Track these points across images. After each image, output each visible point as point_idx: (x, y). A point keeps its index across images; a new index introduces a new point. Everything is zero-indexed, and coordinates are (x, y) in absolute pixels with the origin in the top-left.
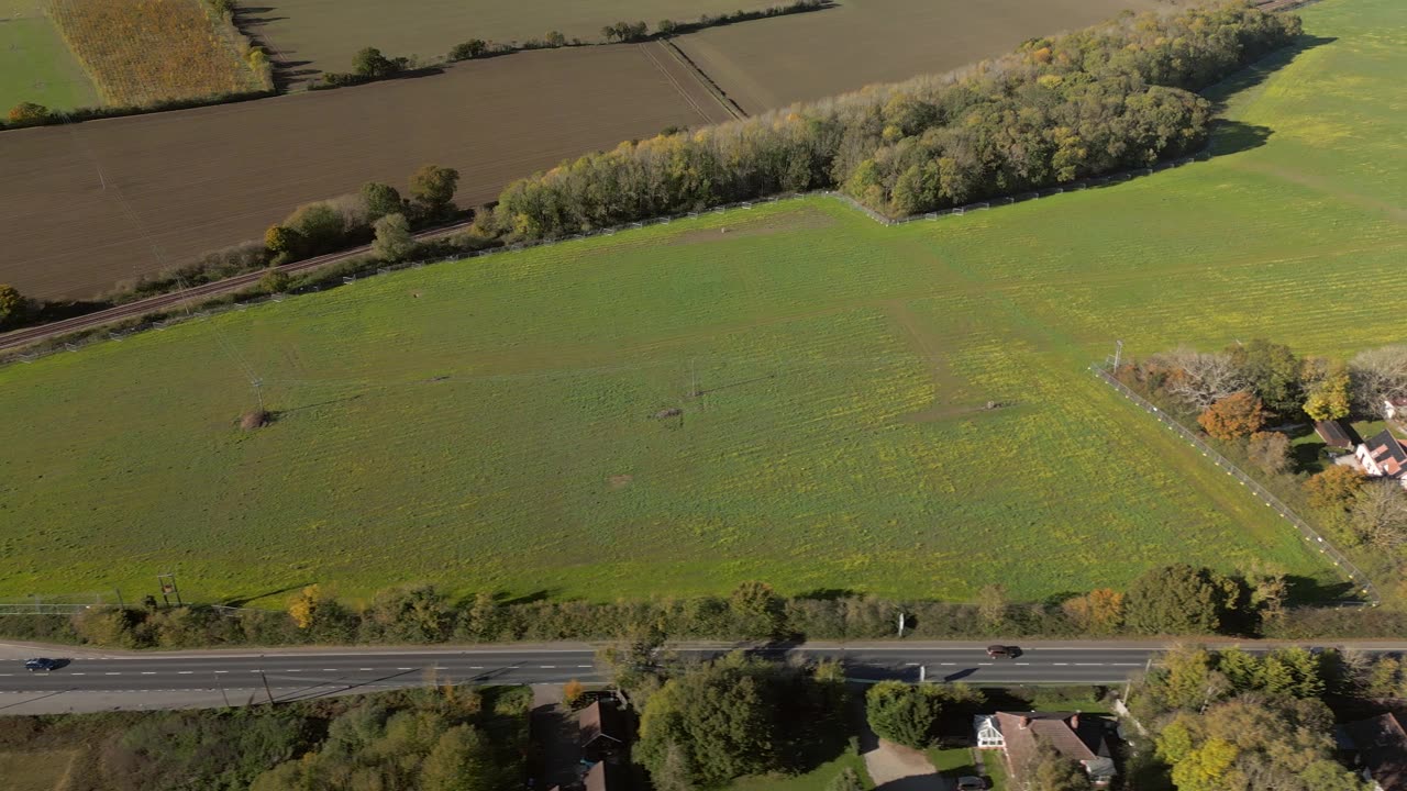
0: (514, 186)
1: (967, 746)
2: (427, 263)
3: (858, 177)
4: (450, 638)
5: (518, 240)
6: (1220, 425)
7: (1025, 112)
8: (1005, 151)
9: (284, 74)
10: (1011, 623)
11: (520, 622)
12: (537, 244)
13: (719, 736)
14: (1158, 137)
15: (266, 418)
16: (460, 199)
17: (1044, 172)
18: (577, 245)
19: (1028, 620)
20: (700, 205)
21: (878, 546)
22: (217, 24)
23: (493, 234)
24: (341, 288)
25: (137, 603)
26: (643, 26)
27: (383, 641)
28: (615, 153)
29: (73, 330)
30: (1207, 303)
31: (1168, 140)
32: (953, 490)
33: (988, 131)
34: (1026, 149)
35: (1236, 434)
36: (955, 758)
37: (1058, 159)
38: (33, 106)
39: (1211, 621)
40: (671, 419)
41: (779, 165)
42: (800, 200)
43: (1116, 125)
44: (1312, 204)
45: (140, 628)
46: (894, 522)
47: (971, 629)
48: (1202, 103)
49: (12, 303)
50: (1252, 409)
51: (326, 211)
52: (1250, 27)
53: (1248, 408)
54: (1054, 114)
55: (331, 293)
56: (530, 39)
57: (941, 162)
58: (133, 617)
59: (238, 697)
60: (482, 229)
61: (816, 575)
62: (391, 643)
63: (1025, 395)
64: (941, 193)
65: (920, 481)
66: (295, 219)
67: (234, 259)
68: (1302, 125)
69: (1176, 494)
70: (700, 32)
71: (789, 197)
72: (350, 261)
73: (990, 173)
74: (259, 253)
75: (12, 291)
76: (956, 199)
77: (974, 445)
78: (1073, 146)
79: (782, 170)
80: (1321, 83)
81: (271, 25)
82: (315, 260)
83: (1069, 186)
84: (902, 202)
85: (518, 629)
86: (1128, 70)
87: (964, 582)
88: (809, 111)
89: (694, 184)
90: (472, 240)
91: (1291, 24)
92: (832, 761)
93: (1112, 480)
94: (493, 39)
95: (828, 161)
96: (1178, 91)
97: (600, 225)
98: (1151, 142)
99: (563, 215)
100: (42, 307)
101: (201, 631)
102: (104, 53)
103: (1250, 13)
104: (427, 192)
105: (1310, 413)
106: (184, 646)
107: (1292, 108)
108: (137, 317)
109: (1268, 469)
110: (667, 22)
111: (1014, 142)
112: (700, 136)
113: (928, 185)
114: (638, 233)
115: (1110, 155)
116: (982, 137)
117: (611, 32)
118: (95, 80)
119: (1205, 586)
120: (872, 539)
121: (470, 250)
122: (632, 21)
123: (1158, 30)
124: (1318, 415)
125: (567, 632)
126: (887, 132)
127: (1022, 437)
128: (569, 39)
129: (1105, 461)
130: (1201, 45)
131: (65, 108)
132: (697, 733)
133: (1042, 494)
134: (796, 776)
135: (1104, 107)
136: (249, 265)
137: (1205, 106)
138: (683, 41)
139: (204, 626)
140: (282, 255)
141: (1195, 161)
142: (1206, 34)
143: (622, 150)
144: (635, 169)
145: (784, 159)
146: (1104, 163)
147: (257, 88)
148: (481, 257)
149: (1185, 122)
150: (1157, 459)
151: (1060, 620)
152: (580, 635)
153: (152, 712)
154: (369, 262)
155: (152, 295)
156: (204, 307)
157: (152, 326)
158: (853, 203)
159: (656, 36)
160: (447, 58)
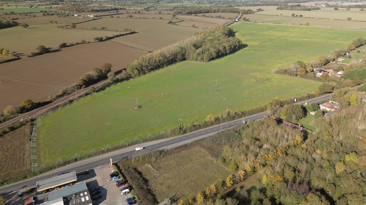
0: (130, 65)
1: (320, 109)
2: (120, 82)
3: (195, 56)
4: (235, 119)
5: (136, 76)
6: (301, 73)
8: (219, 48)
11: (245, 113)
12: (139, 76)
15: (140, 107)
17: (225, 52)
18: (149, 75)
19: (309, 96)
20: (165, 65)
23: (129, 75)
26: (102, 38)
27: (224, 122)
32: (276, 88)
34: (222, 47)
40: (218, 91)
42: (181, 63)
50: (305, 70)
51: (89, 75)
55: (106, 91)
56: (77, 42)
57: (210, 51)
60: (125, 74)
62: (226, 122)
64: (213, 56)
65: (270, 89)
67: (73, 88)
68: (250, 43)
70: (114, 39)
72: (104, 84)
73: (218, 52)
75: (30, 100)
77: (270, 84)
78: (228, 47)
80: (244, 37)
83: (229, 54)
84: (206, 59)
89: (162, 61)
93: (294, 83)
94: (68, 42)
97: (149, 71)
98: (236, 46)
99: (142, 69)
109: (312, 77)
110: (107, 37)
112: (160, 52)
113: (210, 55)
115: (232, 48)
121: (128, 78)
122: (100, 36)
126: (192, 48)
127: (275, 81)
128: (86, 41)
133: (288, 86)
138: (111, 40)
144: (153, 59)
145: (176, 55)
148: (131, 80)
151: (313, 95)
154: (108, 84)
155: (61, 98)
156: (80, 97)
157: (72, 102)
158: (193, 62)
159: (106, 40)
160: (58, 48)
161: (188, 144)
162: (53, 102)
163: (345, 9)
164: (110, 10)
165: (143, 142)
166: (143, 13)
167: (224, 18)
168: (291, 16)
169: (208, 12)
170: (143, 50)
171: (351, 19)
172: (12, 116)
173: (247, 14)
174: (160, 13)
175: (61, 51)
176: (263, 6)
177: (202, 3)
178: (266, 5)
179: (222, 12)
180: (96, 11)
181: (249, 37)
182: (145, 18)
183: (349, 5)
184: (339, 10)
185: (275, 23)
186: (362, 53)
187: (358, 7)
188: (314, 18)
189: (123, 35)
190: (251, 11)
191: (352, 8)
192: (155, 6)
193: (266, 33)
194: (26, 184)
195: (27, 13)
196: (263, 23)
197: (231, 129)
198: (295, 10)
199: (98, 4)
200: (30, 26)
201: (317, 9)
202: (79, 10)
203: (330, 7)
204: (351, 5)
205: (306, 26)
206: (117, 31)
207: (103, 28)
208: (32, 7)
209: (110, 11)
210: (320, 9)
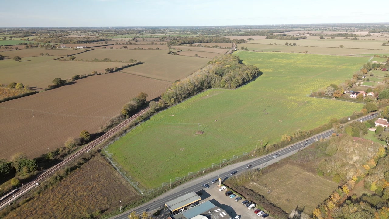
1: (376, 126)
3: (222, 83)
5: (173, 104)
12: (176, 104)
17: (248, 78)
18: (183, 103)
20: (195, 93)
26: (113, 69)
34: (245, 75)
49: (89, 134)
51: (130, 104)
56: (89, 74)
60: (162, 104)
63: (306, 100)
71: (205, 90)
73: (244, 80)
75: (88, 131)
76: (241, 84)
77: (313, 106)
78: (249, 74)
83: (251, 81)
94: (81, 74)
95: (209, 83)
97: (183, 99)
98: (256, 72)
121: (166, 107)
127: (316, 104)
128: (98, 73)
140: (128, 116)
145: (203, 83)
146: (253, 77)
155: (111, 129)
156: (131, 127)
157: (126, 132)
158: (221, 89)
159: (116, 71)
160: (72, 80)
161: (277, 162)
162: (105, 133)
163: (330, 37)
164: (96, 41)
165: (233, 164)
166: (134, 43)
167: (220, 48)
168: (285, 45)
169: (201, 42)
170: (161, 80)
171: (343, 46)
172: (74, 148)
173: (240, 43)
174: (153, 43)
175: (76, 83)
176: (249, 35)
177: (186, 34)
178: (253, 35)
179: (215, 42)
180: (83, 42)
181: (258, 64)
182: (141, 49)
183: (331, 34)
184: (325, 38)
185: (274, 52)
186: (375, 76)
187: (340, 35)
188: (308, 46)
189: (131, 66)
190: (243, 41)
191: (336, 36)
192: (140, 37)
193: (271, 60)
194: (147, 208)
196: (262, 51)
197: (308, 147)
198: (284, 39)
199: (77, 35)
200: (22, 59)
201: (304, 38)
202: (63, 42)
203: (314, 36)
204: (334, 34)
205: (305, 54)
206: (121, 62)
207: (106, 60)
208: (6, 40)
209: (98, 42)
210: (307, 38)
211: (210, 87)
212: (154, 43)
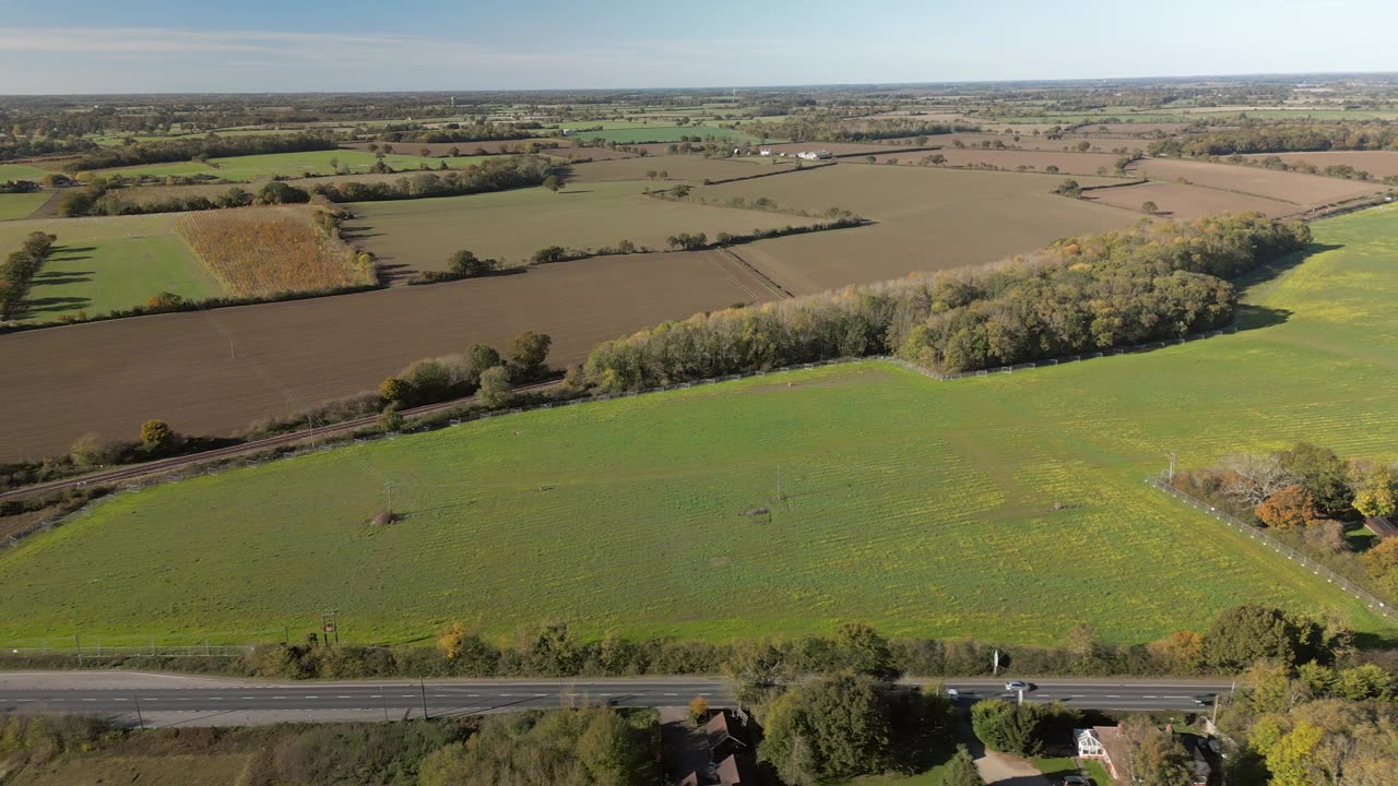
0: (603, 347)
1: (1069, 756)
2: (525, 409)
3: (911, 341)
4: (581, 671)
5: (604, 392)
6: (1276, 515)
7: (1061, 288)
8: (1047, 319)
9: (386, 274)
10: (1099, 661)
11: (643, 657)
12: (621, 396)
13: (840, 728)
14: (1186, 311)
15: (393, 518)
16: (551, 361)
17: (1084, 338)
18: (658, 396)
19: (1115, 659)
20: (766, 366)
21: (965, 609)
22: (325, 239)
23: (581, 388)
24: (447, 429)
25: (302, 643)
26: (703, 237)
27: (519, 674)
28: (690, 321)
29: (215, 459)
30: (1251, 434)
31: (1196, 314)
32: (1031, 568)
33: (1029, 302)
34: (1066, 317)
35: (1290, 523)
36: (1057, 765)
37: (1095, 326)
38: (170, 296)
39: (1287, 654)
40: (759, 517)
41: (837, 333)
42: (858, 364)
43: (1145, 299)
44: (1339, 363)
45: (305, 659)
46: (979, 592)
47: (1061, 668)
48: (1224, 284)
49: (163, 435)
50: (1304, 501)
51: (435, 367)
52: (1261, 232)
53: (1300, 498)
54: (1088, 290)
55: (439, 433)
56: (603, 246)
57: (988, 325)
58: (296, 653)
59: (396, 714)
60: (571, 383)
61: (910, 629)
62: (527, 676)
63: (1089, 500)
64: (990, 353)
65: (998, 561)
66: (407, 373)
67: (352, 406)
68: (1320, 308)
69: (1241, 573)
70: (753, 243)
71: (847, 361)
72: (456, 409)
73: (1034, 338)
74: (376, 400)
75: (164, 426)
76: (1004, 360)
77: (1046, 536)
78: (1109, 315)
79: (840, 337)
80: (1334, 278)
81: (369, 240)
82: (423, 408)
83: (1108, 351)
84: (953, 361)
85: (642, 663)
86: (1153, 260)
87: (1050, 636)
88: (862, 289)
89: (761, 348)
90: (565, 391)
91: (1300, 231)
92: (942, 764)
93: (1179, 561)
94: (570, 246)
95: (883, 330)
96: (1201, 275)
97: (676, 380)
98: (1181, 315)
99: (645, 373)
100: (186, 441)
101: (358, 662)
102: (227, 259)
103: (1259, 221)
104: (523, 353)
105: (1359, 509)
106: (342, 677)
107: (1311, 296)
108: (270, 449)
109: (1325, 549)
110: (724, 234)
111: (1054, 311)
112: (766, 308)
113: (977, 345)
114: (711, 387)
115: (1143, 326)
116: (1024, 307)
117: (674, 241)
118: (221, 279)
119: (1278, 621)
120: (960, 604)
121: (561, 400)
122: (693, 233)
123: (1175, 231)
124: (1367, 510)
125: (686, 667)
126: (936, 306)
127: (1090, 530)
128: (637, 247)
129: (1171, 547)
130: (1217, 244)
131: (198, 297)
132: (821, 727)
133: (1114, 573)
134: (911, 775)
135: (1134, 285)
136: (364, 412)
137: (1227, 287)
138: (739, 249)
139: (362, 658)
140: (395, 403)
141: (1225, 333)
142: (1221, 237)
143: (696, 320)
144: (710, 334)
145: (842, 329)
146: (1139, 332)
147: (364, 283)
148: (571, 406)
149: (1211, 299)
150: (1220, 547)
151: (1145, 659)
152: (698, 670)
153: (318, 724)
154: (472, 409)
156: (328, 442)
157: (282, 456)
158: (909, 365)
159: (714, 246)
160: (528, 261)
162: (243, 442)
164: (913, 135)
167: (1364, 179)
174: (1085, 147)
182: (991, 168)
189: (803, 230)
195: (640, 143)
199: (908, 113)
206: (803, 214)
207: (763, 203)
209: (895, 140)
211: (882, 350)
212: (1088, 146)
